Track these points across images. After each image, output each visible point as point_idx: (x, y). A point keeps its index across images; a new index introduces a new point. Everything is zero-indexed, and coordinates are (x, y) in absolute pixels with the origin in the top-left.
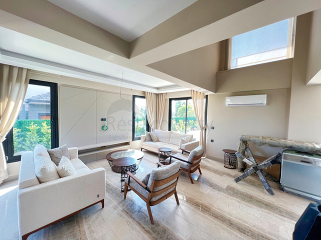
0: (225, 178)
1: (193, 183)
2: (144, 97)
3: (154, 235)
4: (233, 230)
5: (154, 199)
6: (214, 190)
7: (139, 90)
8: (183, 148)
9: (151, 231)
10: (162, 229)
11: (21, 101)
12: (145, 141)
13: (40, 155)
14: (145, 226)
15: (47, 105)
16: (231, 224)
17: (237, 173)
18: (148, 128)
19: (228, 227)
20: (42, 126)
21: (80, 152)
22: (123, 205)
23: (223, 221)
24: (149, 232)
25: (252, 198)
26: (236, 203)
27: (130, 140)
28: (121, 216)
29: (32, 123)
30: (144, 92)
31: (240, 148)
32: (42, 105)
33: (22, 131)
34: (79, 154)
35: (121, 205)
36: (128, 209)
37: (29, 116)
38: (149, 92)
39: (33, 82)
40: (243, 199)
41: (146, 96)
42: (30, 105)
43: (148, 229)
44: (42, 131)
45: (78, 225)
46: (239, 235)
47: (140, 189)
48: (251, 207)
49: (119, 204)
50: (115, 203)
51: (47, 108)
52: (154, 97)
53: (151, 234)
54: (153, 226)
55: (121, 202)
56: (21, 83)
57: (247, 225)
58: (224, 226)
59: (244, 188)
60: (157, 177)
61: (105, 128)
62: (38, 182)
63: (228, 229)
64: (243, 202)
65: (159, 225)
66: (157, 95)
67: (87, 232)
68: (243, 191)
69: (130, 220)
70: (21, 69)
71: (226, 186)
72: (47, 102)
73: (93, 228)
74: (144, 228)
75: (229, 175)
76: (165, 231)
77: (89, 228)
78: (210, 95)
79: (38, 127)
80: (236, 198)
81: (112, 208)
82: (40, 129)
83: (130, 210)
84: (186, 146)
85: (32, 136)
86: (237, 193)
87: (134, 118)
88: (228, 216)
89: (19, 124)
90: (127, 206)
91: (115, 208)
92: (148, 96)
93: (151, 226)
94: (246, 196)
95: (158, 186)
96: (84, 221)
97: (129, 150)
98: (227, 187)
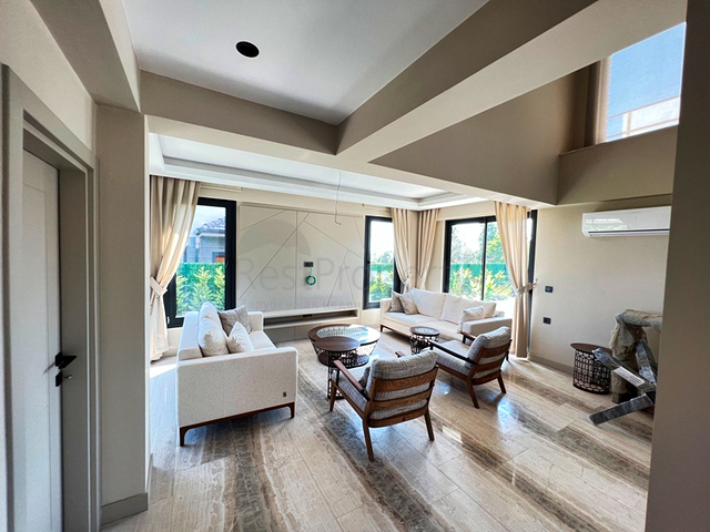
0: (565, 409)
1: (477, 406)
2: (390, 220)
3: (370, 479)
4: (545, 514)
5: (376, 415)
6: (526, 429)
7: (377, 205)
8: (467, 331)
9: (365, 471)
10: (386, 473)
11: (187, 233)
12: (389, 311)
13: (207, 317)
14: (356, 461)
15: (220, 238)
16: (544, 501)
17: (604, 403)
18: (398, 286)
19: (533, 504)
20: (216, 273)
21: (267, 322)
22: (327, 421)
23: (524, 491)
24: (361, 472)
25: (627, 465)
26: (577, 465)
27: (358, 307)
28: (318, 436)
29: (203, 268)
30: (389, 210)
31: (616, 341)
32: (214, 238)
33: (189, 281)
34: (265, 324)
35: (323, 420)
36: (334, 429)
37: (200, 256)
38: (400, 207)
39: (203, 201)
40: (599, 462)
41: (395, 217)
42: (202, 237)
43: (361, 466)
44: (216, 282)
45: (252, 434)
46: (555, 525)
47: (355, 394)
48: (614, 482)
49: (319, 417)
50: (313, 414)
51: (220, 243)
52: (412, 219)
53: (364, 474)
54: (372, 465)
55: (323, 415)
56: (187, 204)
57: (586, 514)
58: (525, 501)
59: (611, 440)
60: (382, 374)
61: (312, 280)
62: (200, 355)
63: (532, 507)
64: (597, 467)
65: (383, 465)
66: (419, 213)
67: (263, 447)
68: (606, 445)
69: (333, 445)
70: (188, 182)
71: (563, 427)
72: (220, 232)
73: (272, 443)
74: (354, 463)
75: (580, 405)
76: (391, 476)
77: (266, 442)
78: (543, 210)
79: (210, 276)
80: (581, 455)
81: (307, 422)
82: (212, 279)
83: (337, 431)
84: (473, 327)
85: (201, 290)
86: (586, 447)
87: (367, 262)
88: (541, 485)
89: (186, 270)
90: (332, 423)
91: (312, 422)
92: (398, 217)
93: (367, 463)
94: (612, 457)
95: (384, 391)
96: (261, 431)
97: (353, 326)
98: (563, 430)
